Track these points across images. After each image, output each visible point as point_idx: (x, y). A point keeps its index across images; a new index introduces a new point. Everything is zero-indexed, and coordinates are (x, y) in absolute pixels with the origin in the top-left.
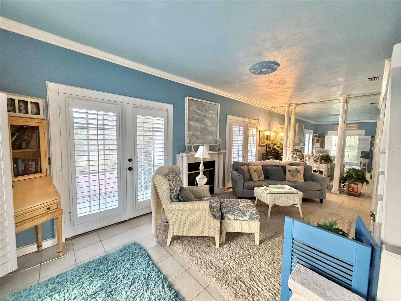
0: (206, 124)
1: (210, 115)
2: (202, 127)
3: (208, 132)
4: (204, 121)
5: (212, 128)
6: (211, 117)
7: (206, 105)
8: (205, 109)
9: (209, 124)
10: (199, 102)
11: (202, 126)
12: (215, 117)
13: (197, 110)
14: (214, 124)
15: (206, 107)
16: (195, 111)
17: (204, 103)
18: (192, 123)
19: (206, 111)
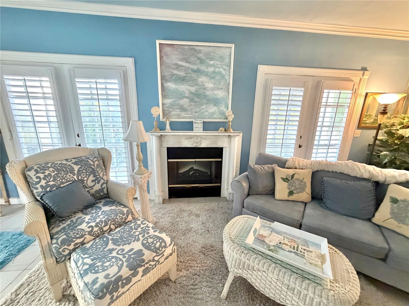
0: (203, 85)
1: (211, 69)
2: (192, 91)
3: (208, 100)
4: (196, 80)
5: (216, 92)
6: (214, 72)
7: (200, 50)
8: (199, 59)
9: (209, 85)
10: (185, 47)
11: (193, 89)
12: (223, 72)
13: (180, 63)
14: (222, 85)
15: (200, 55)
16: (177, 64)
17: (197, 48)
18: (171, 85)
19: (202, 62)
